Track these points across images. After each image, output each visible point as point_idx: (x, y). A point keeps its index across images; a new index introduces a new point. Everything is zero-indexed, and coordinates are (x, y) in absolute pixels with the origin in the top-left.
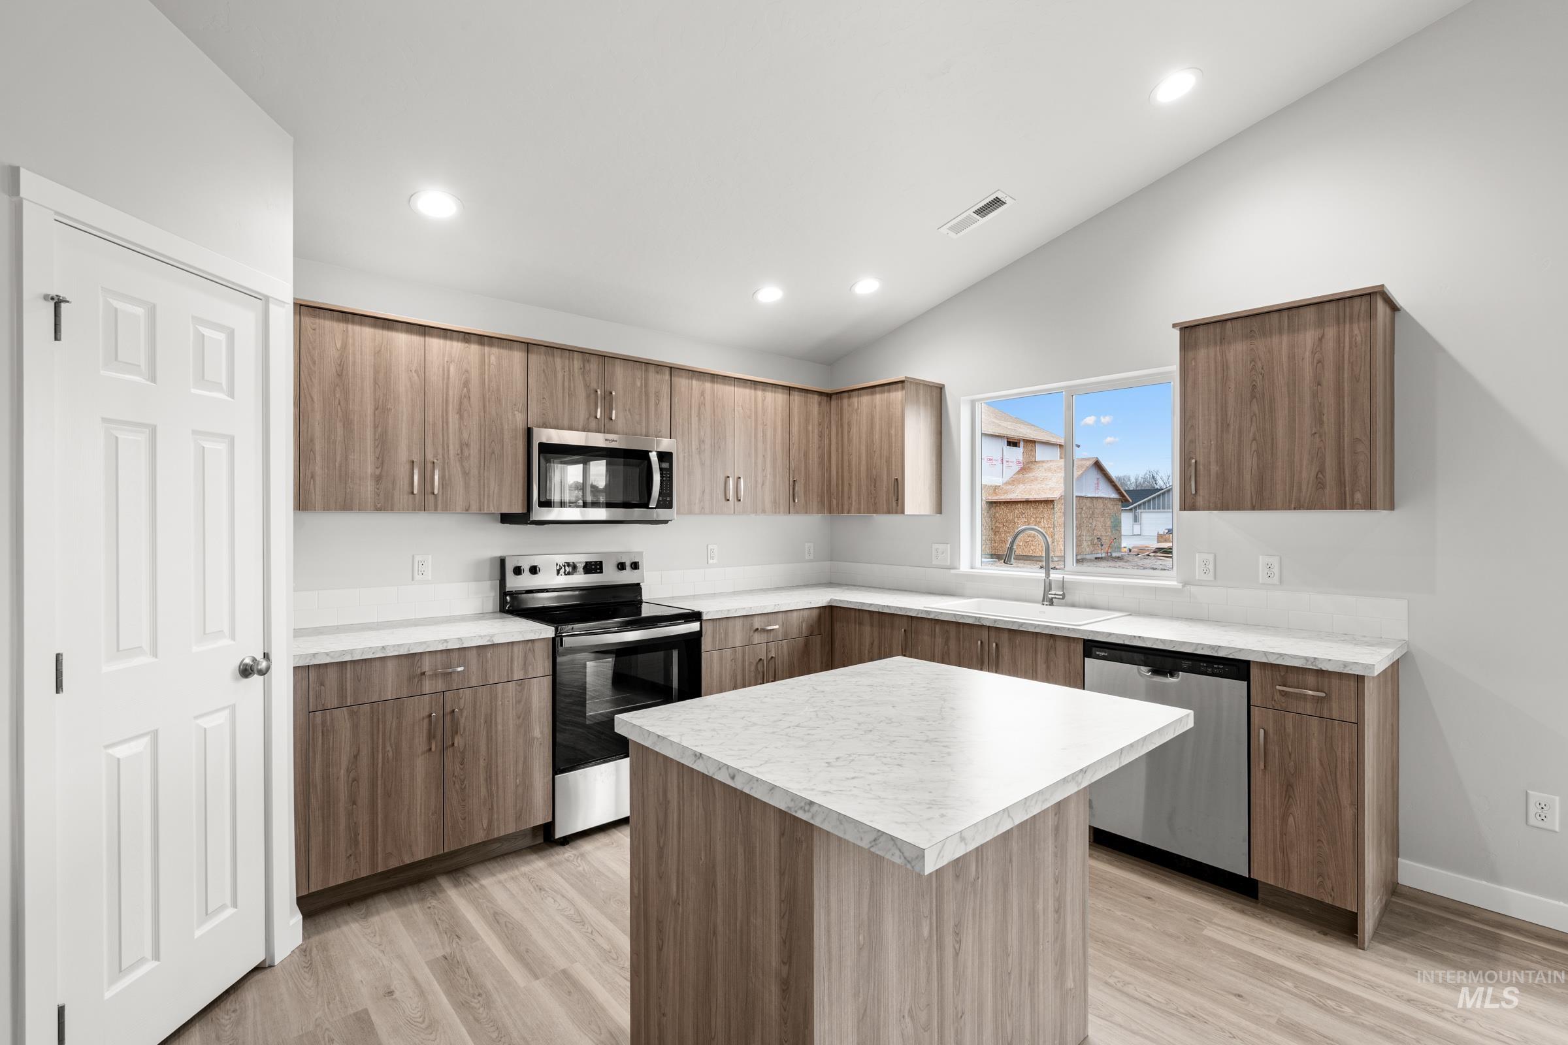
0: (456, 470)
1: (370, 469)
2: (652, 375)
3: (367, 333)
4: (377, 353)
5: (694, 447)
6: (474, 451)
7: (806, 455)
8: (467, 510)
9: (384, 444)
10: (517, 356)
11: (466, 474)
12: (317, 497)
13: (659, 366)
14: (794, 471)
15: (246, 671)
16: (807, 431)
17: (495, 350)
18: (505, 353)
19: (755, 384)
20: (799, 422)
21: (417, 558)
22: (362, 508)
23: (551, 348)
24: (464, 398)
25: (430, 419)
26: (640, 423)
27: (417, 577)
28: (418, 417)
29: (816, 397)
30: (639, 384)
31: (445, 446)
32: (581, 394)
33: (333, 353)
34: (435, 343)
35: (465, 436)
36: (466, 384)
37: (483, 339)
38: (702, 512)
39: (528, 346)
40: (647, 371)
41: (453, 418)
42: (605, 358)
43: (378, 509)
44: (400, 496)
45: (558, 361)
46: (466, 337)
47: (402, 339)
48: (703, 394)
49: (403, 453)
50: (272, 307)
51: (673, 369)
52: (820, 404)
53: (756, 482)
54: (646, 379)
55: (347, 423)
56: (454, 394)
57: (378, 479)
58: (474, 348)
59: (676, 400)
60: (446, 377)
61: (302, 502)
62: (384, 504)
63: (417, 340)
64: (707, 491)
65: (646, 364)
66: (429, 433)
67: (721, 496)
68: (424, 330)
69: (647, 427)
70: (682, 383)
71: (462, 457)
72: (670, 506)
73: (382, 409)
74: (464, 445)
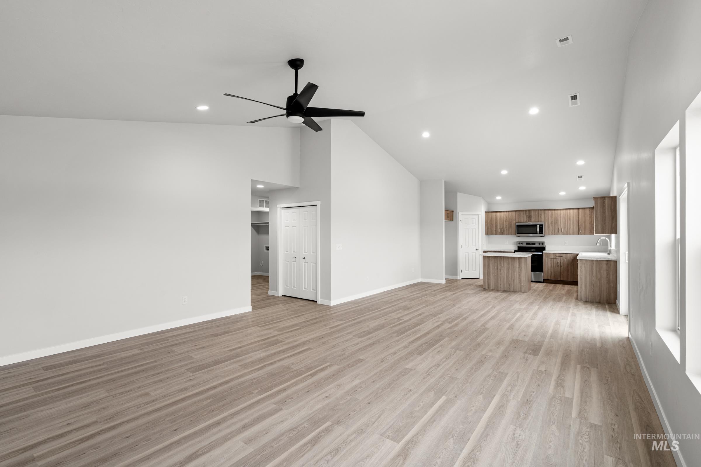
0: (505, 229)
1: (494, 230)
2: (540, 212)
3: (494, 214)
4: (495, 215)
5: (550, 222)
6: (508, 227)
7: (584, 222)
8: (507, 234)
9: (496, 226)
10: (514, 213)
11: (507, 230)
12: (489, 233)
13: (541, 210)
14: (580, 226)
15: (477, 250)
16: (585, 217)
17: (511, 213)
18: (512, 213)
19: (567, 209)
20: (582, 215)
21: (506, 241)
22: (494, 234)
23: (520, 211)
24: (506, 220)
25: (502, 223)
26: (537, 220)
27: (506, 244)
28: (500, 222)
29: (588, 209)
30: (537, 213)
31: (504, 226)
32: (525, 217)
33: (490, 216)
34: (502, 213)
35: (507, 225)
36: (507, 218)
37: (509, 211)
38: (552, 234)
39: (516, 211)
40: (538, 211)
41: (505, 222)
42: (530, 211)
43: (495, 234)
44: (498, 233)
45: (521, 212)
46: (506, 212)
47: (498, 213)
48: (552, 213)
49: (498, 227)
50: (479, 215)
51: (544, 210)
52: (589, 210)
53: (567, 229)
54: (538, 213)
55: (492, 225)
56: (505, 219)
57: (495, 231)
58: (508, 213)
59: (545, 215)
60: (504, 217)
61: (487, 233)
62: (496, 234)
63: (500, 213)
64: (553, 231)
65: (538, 210)
66: (502, 224)
67: (557, 231)
68: (501, 212)
69: (539, 220)
70: (547, 212)
71: (506, 227)
72: (542, 233)
73: (496, 222)
74: (506, 226)
